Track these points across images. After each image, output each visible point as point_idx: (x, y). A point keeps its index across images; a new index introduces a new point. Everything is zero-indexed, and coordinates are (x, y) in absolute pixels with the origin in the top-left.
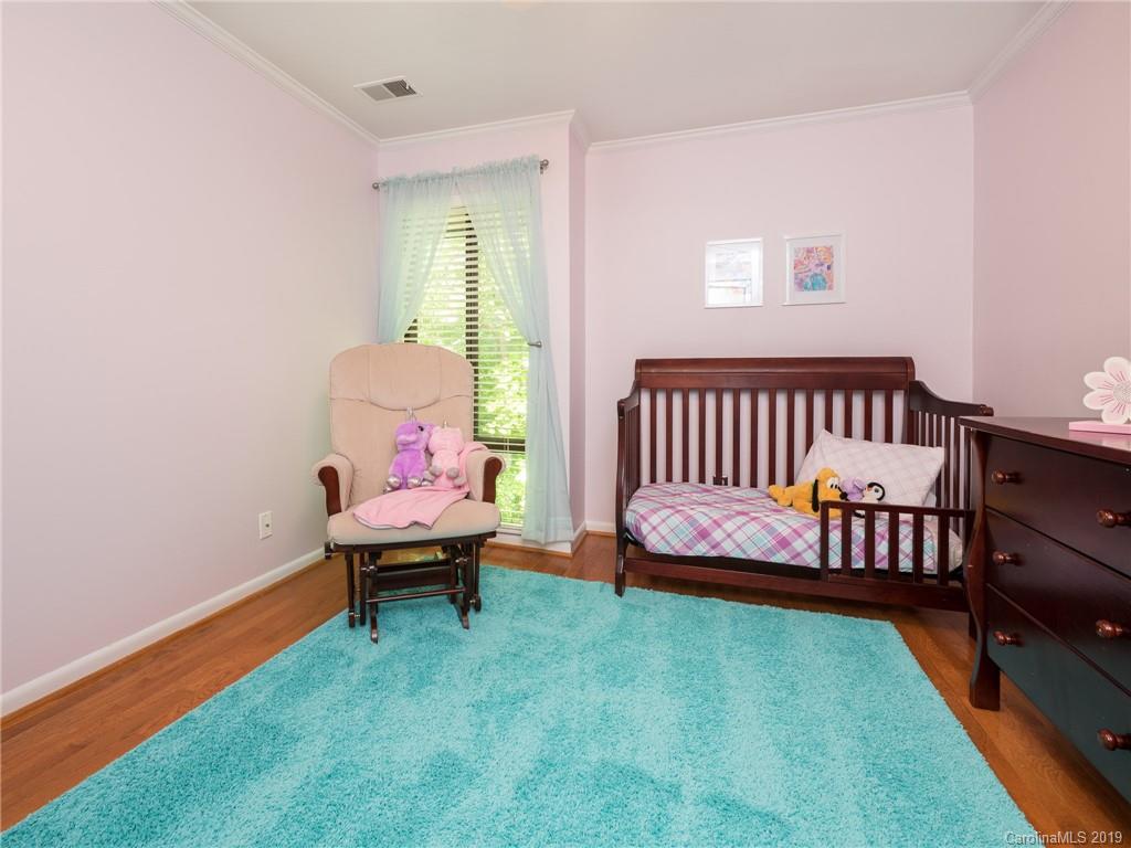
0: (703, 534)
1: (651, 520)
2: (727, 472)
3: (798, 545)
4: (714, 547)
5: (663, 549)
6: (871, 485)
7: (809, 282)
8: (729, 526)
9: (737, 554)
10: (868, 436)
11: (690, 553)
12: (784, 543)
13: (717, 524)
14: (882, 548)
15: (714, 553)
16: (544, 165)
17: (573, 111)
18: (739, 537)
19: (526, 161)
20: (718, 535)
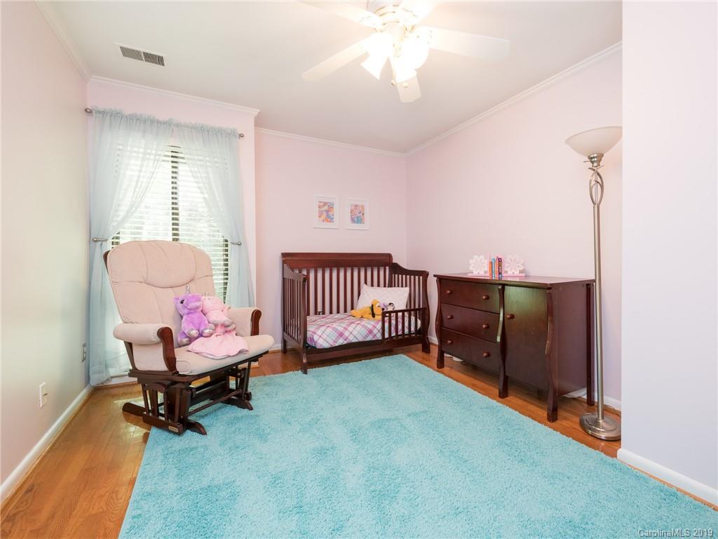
0: (341, 335)
1: (318, 333)
2: (320, 309)
3: (375, 331)
4: (345, 340)
5: (326, 345)
6: (390, 304)
7: (356, 219)
8: (350, 329)
9: (355, 340)
10: (379, 286)
11: (337, 345)
12: (370, 332)
13: (346, 329)
14: (400, 327)
15: (345, 342)
16: (241, 136)
17: (259, 111)
18: (355, 333)
19: (230, 131)
20: (347, 334)
